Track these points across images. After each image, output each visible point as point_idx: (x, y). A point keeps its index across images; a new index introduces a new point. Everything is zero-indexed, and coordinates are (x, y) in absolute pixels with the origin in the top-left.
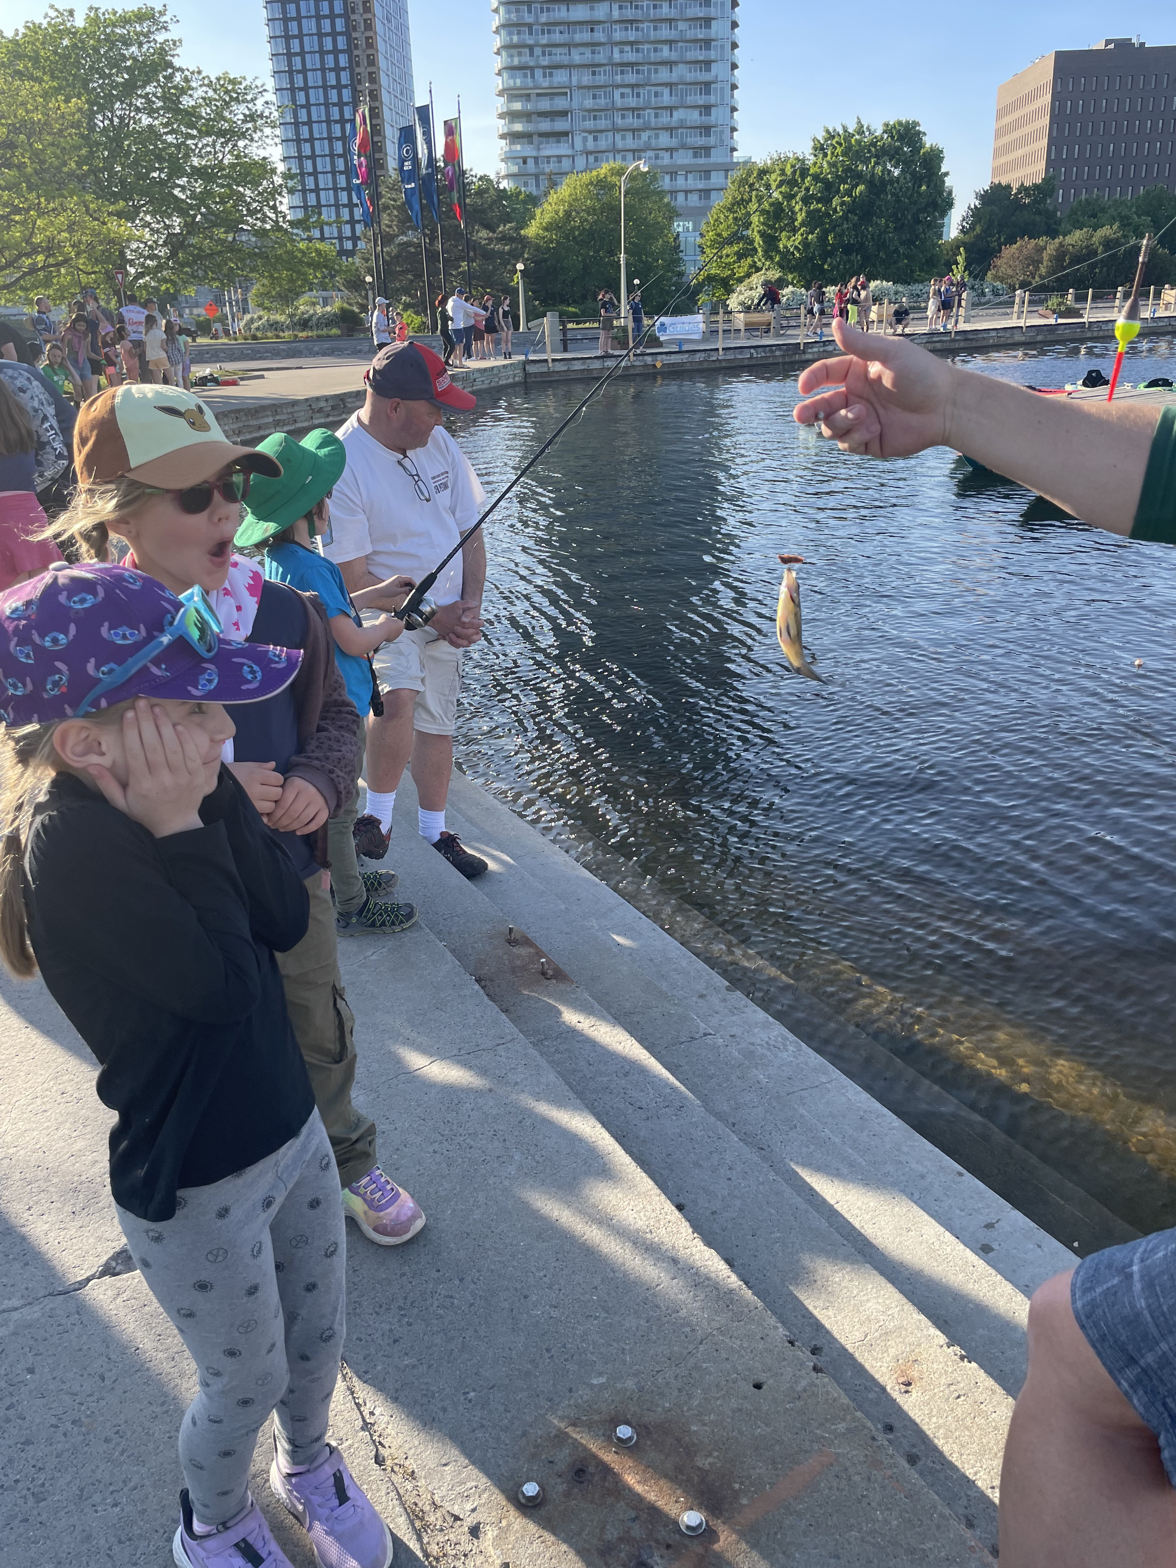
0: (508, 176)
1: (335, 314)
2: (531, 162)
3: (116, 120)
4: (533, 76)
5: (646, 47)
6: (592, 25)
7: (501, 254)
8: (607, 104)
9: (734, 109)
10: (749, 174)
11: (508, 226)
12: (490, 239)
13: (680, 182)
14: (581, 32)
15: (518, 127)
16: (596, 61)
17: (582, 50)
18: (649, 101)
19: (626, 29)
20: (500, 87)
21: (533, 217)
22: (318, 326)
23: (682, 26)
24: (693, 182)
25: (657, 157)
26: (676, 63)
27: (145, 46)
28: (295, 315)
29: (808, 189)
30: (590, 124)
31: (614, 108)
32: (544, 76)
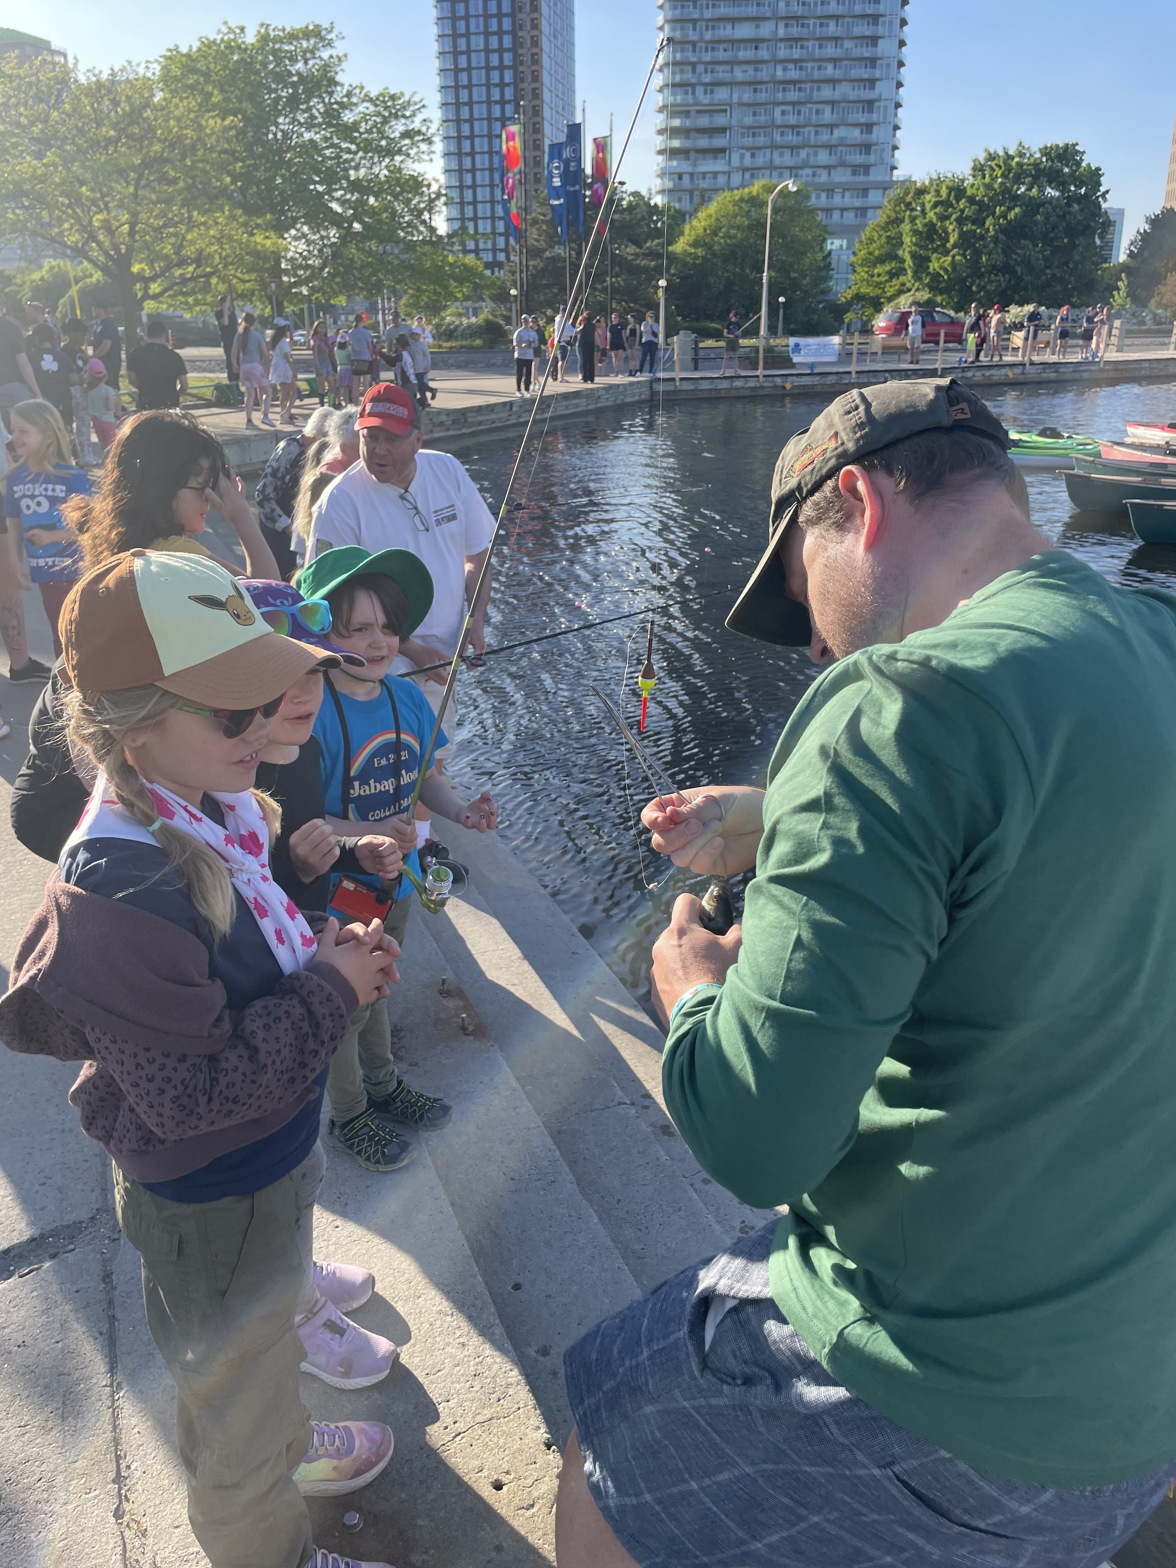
0: (662, 192)
1: (480, 327)
2: (686, 179)
3: (279, 135)
4: (694, 93)
5: (809, 65)
6: (756, 43)
7: (646, 269)
8: (767, 121)
9: (896, 128)
10: (907, 193)
11: (656, 241)
12: (637, 255)
13: (837, 199)
14: (745, 49)
15: (676, 143)
16: (759, 78)
17: (745, 67)
18: (810, 119)
19: (791, 47)
20: (661, 104)
21: (682, 233)
22: (463, 336)
23: (848, 44)
24: (850, 200)
25: (814, 175)
26: (839, 81)
27: (311, 63)
28: (441, 325)
29: (962, 211)
30: (748, 141)
31: (774, 125)
32: (706, 93)
